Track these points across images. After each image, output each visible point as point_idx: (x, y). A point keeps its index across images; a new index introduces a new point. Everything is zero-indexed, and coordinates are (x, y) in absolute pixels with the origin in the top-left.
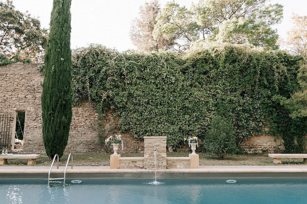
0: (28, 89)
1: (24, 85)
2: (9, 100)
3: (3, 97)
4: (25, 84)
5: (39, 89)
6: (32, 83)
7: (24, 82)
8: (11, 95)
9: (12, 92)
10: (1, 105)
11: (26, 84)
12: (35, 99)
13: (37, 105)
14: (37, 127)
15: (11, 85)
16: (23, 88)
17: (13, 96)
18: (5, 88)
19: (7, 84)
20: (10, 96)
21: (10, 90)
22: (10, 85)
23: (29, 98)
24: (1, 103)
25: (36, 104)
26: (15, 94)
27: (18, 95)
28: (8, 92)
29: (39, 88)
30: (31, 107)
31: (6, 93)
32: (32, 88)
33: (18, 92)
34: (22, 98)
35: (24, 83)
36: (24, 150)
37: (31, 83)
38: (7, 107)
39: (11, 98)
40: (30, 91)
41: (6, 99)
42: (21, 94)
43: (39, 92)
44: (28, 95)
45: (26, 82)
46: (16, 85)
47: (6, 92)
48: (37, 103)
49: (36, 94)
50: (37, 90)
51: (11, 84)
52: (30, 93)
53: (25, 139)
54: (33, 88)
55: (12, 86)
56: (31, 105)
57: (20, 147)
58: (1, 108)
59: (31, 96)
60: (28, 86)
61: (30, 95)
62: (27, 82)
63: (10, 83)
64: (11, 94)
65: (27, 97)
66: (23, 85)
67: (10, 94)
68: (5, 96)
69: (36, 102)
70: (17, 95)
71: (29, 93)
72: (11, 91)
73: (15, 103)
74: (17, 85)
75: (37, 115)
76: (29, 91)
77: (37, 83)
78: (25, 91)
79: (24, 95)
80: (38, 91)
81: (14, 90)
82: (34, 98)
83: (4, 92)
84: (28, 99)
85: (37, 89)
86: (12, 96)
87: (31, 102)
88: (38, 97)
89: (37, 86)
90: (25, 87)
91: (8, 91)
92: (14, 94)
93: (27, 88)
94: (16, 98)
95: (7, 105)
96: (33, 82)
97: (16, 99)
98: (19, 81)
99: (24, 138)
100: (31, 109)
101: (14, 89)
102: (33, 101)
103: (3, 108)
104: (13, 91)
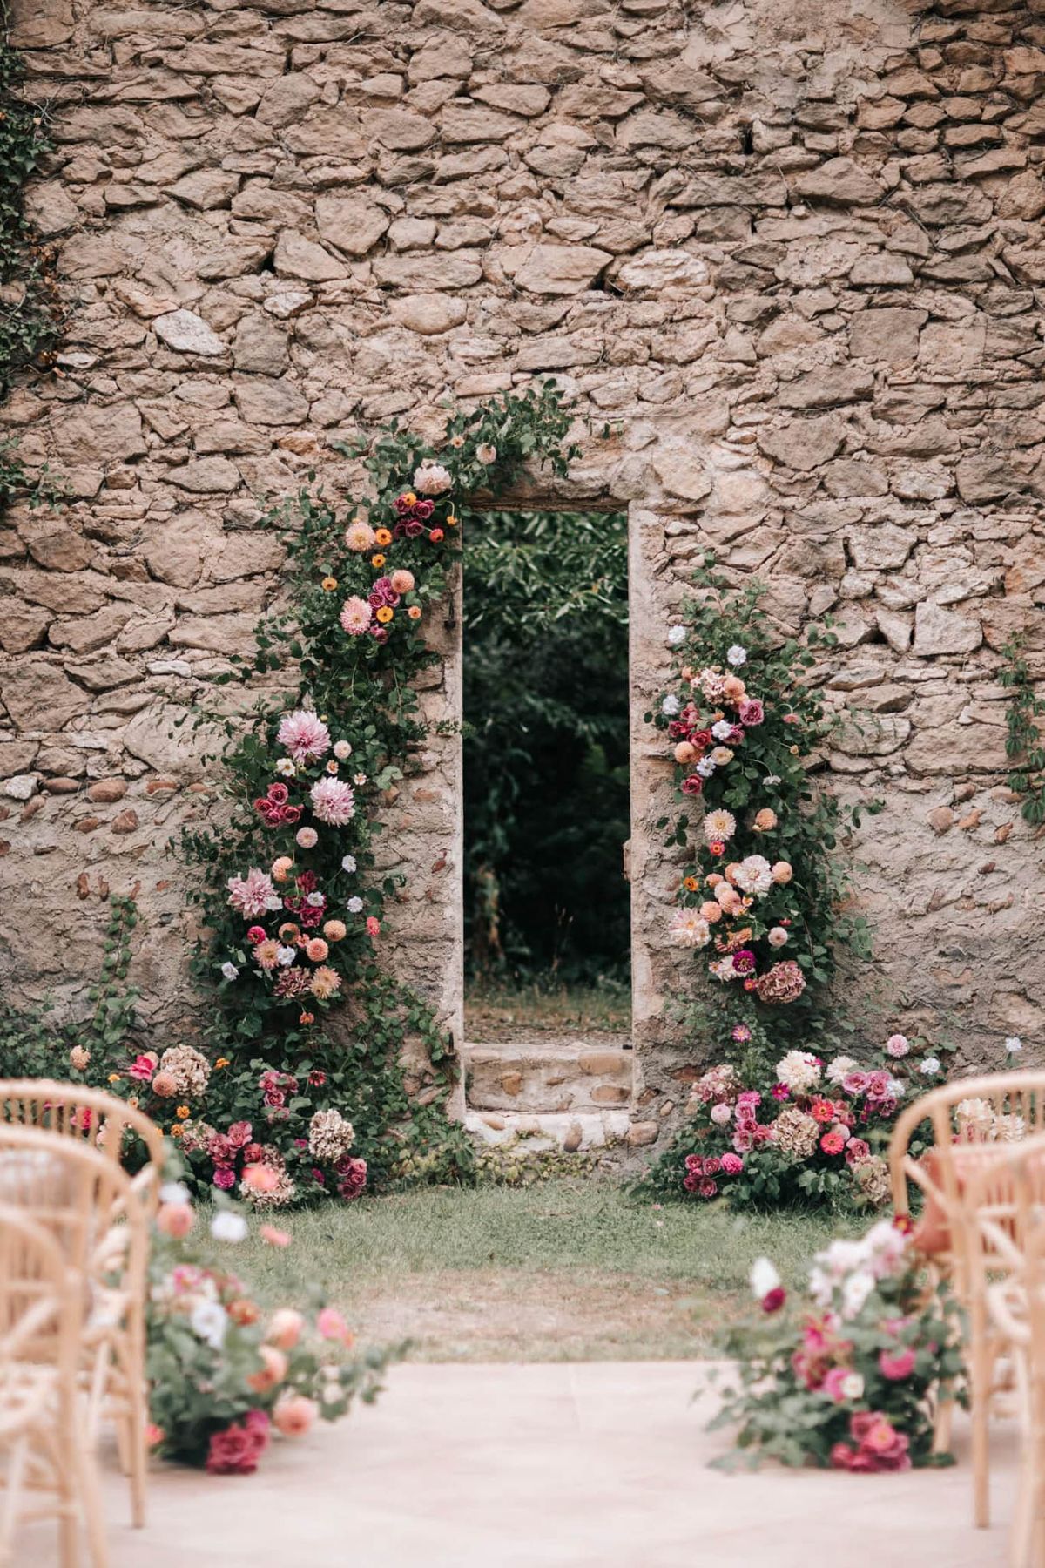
0: (650, 156)
1: (574, 77)
2: (355, 335)
3: (252, 284)
4: (588, 60)
5: (828, 155)
6: (697, 50)
7: (571, 36)
8: (372, 251)
9: (395, 202)
10: (233, 400)
11: (608, 71)
12: (772, 314)
13: (819, 407)
14: (838, 761)
15: (368, 86)
16: (565, 135)
17: (411, 264)
18: (265, 132)
19: (289, 67)
20: (361, 270)
21: (350, 172)
22: (350, 76)
23: (671, 291)
24: (229, 385)
25: (798, 396)
26: (430, 225)
27: (483, 244)
28: (322, 202)
29: (827, 142)
30: (714, 436)
31: (292, 219)
32: (711, 133)
33: (488, 201)
34: (551, 297)
35: (564, 57)
36: (650, 1127)
37: (691, 58)
38: (335, 437)
39: (374, 295)
40: (679, 187)
41: (296, 313)
42: (544, 230)
43: (818, 202)
44: (650, 255)
45: (605, 41)
46: (456, 85)
47: (291, 199)
48: (802, 375)
49: (778, 227)
50: (789, 169)
51: (365, 73)
52: (680, 209)
53: (654, 953)
54: (726, 130)
55: (376, 98)
56: (718, 419)
57: (516, 1087)
58: (230, 454)
59: (698, 269)
60: (638, 97)
61: (680, 254)
62: (628, 28)
63: (342, 53)
64: (371, 237)
65: (631, 274)
66: (554, 89)
67: (355, 226)
68: (267, 264)
69: (786, 361)
70: (472, 254)
71: (654, 207)
72: (373, 179)
73: (455, 367)
74: (463, 92)
75: (821, 574)
76: (657, 186)
77: (789, 48)
78: (597, 183)
79: (586, 240)
80: (810, 183)
81: (424, 159)
82: (751, 301)
83: (255, 196)
84: (657, 312)
85: (796, 154)
86: (389, 267)
87: (708, 364)
88: (808, 276)
89: (786, 94)
90: (592, 110)
91: (323, 187)
92: (420, 231)
93: (628, 134)
94: (451, 290)
95: (325, 410)
96: (714, 35)
97: (457, 305)
98: (495, 18)
99: (637, 942)
100: (724, 480)
101: (410, 152)
102: (739, 343)
103: (261, 463)
104: (394, 186)
